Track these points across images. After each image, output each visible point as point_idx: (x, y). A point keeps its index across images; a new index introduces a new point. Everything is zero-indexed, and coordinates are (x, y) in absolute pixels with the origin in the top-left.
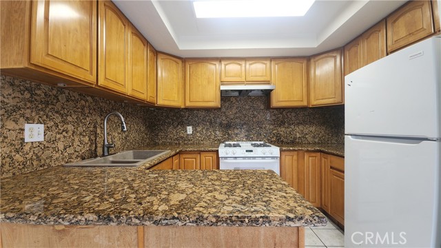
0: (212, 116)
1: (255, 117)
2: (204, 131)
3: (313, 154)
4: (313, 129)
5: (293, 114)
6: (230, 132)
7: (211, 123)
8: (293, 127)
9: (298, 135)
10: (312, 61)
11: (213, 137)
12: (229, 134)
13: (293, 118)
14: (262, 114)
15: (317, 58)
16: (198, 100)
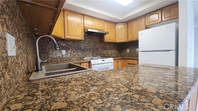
0: (76, 45)
1: (95, 46)
2: (72, 53)
3: (121, 60)
4: (114, 51)
5: (108, 45)
6: (85, 53)
7: (76, 48)
8: (108, 50)
9: (110, 54)
10: (117, 25)
11: (77, 56)
12: (85, 54)
13: (108, 47)
14: (98, 45)
15: (119, 24)
16: (73, 35)
